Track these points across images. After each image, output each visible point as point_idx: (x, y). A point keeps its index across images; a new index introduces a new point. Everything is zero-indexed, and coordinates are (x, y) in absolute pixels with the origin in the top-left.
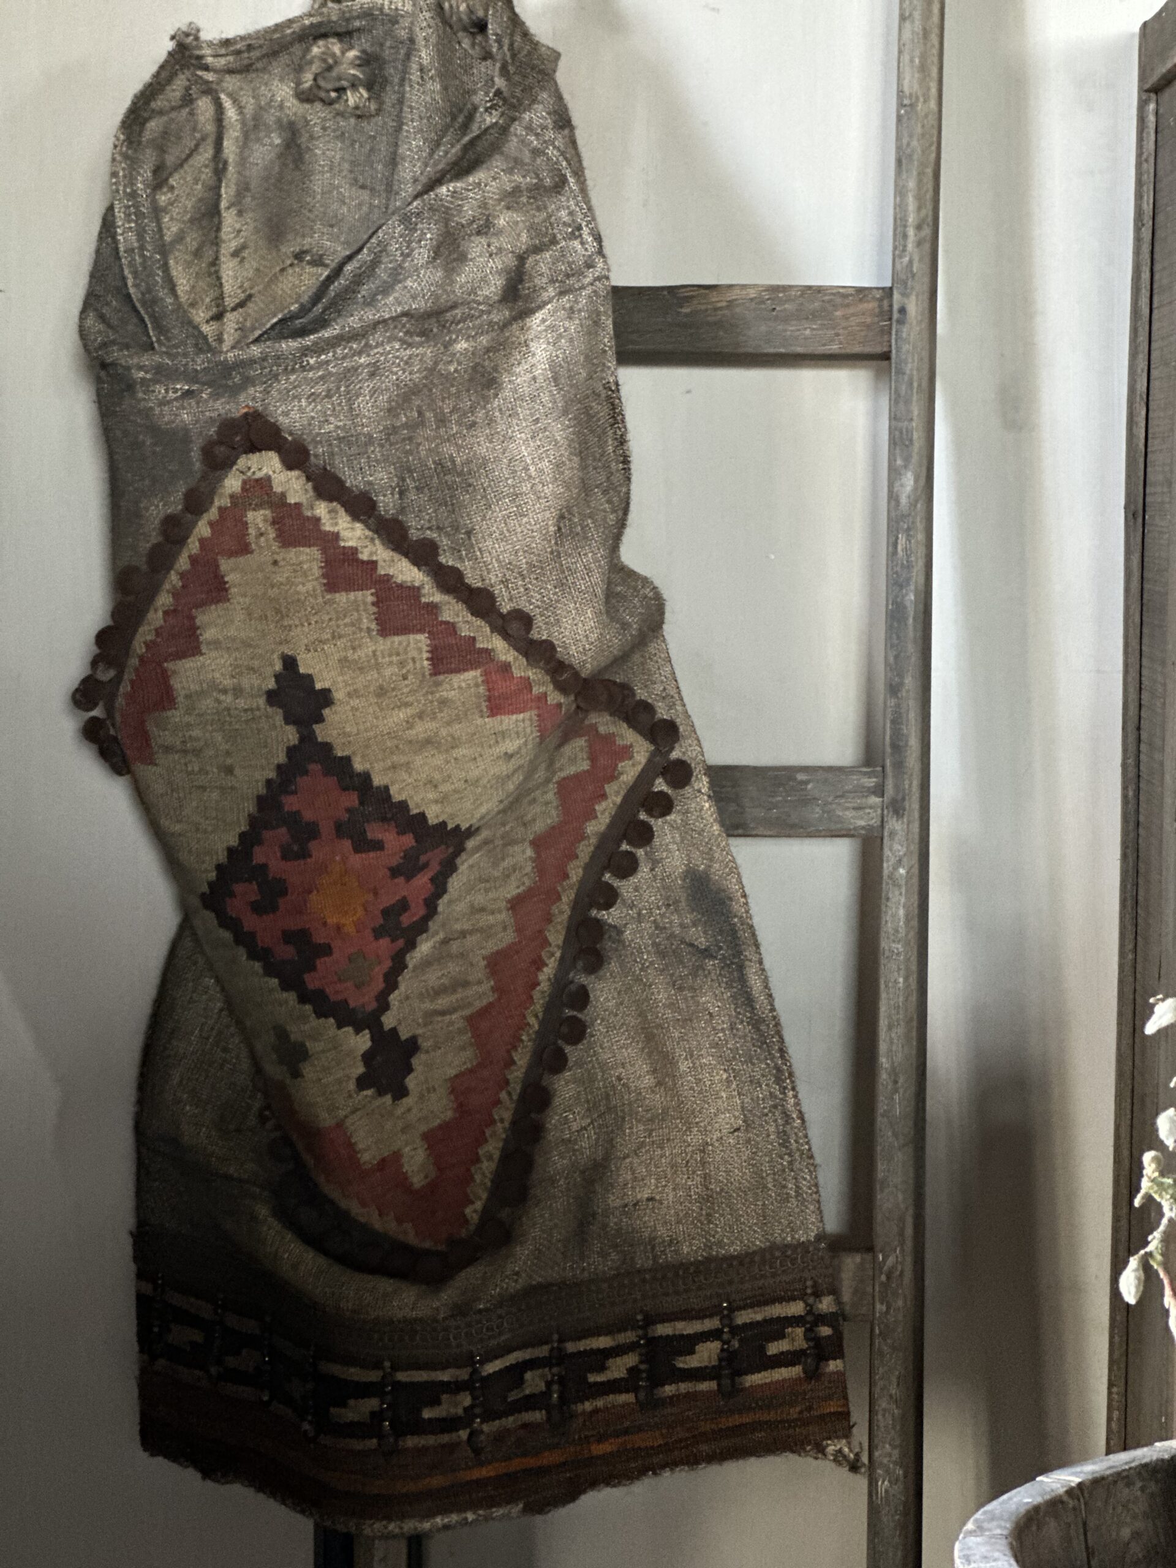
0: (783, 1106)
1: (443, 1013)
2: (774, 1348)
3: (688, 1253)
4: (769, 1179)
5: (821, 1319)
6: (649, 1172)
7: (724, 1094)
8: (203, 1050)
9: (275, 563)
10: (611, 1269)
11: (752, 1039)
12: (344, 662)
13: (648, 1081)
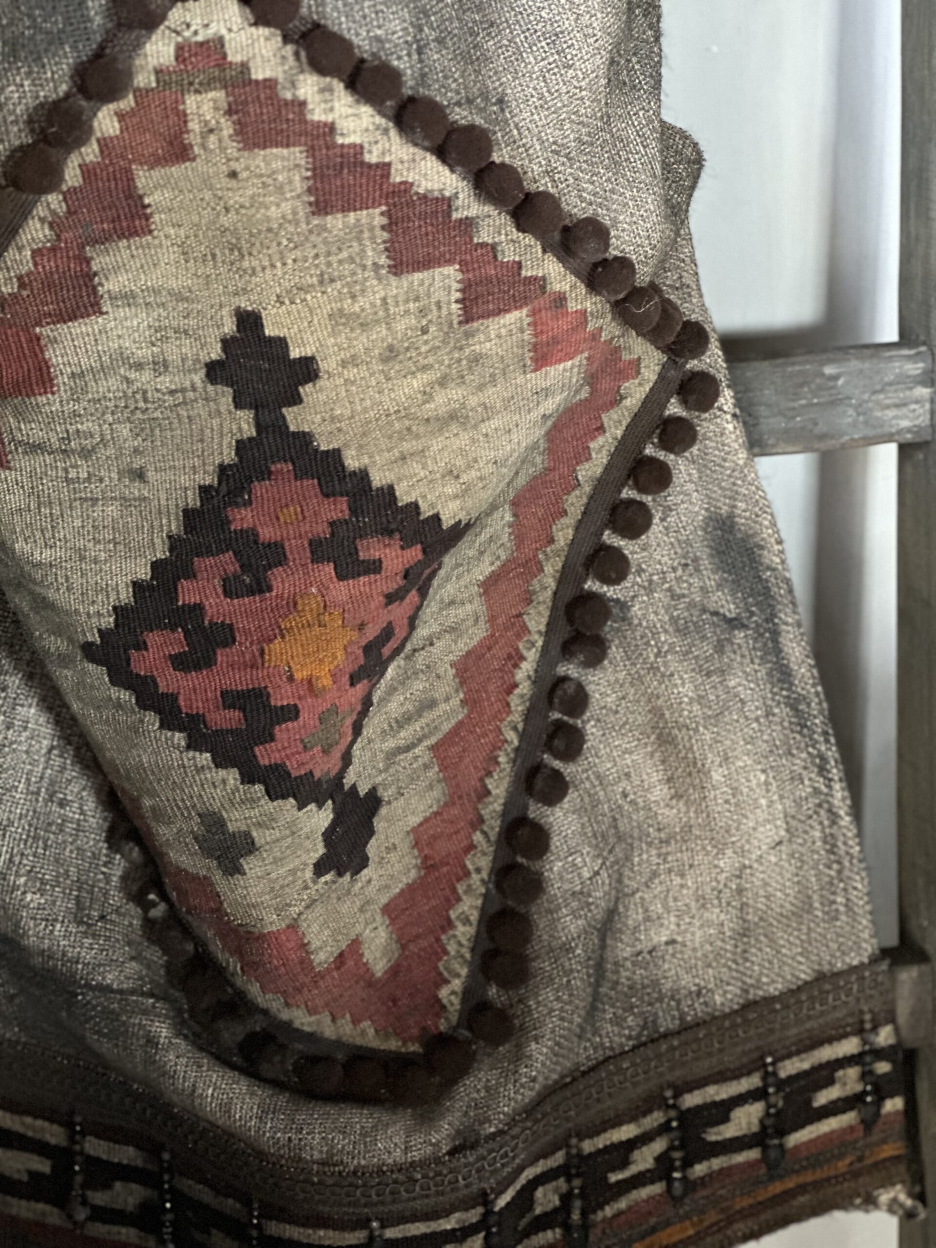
0: (828, 802)
1: (408, 748)
2: (823, 1098)
3: (722, 1004)
4: (816, 897)
5: (879, 1054)
6: (665, 906)
7: (763, 802)
8: (35, 811)
9: (233, 175)
10: (629, 1038)
11: (791, 723)
12: (339, 318)
13: (659, 793)
